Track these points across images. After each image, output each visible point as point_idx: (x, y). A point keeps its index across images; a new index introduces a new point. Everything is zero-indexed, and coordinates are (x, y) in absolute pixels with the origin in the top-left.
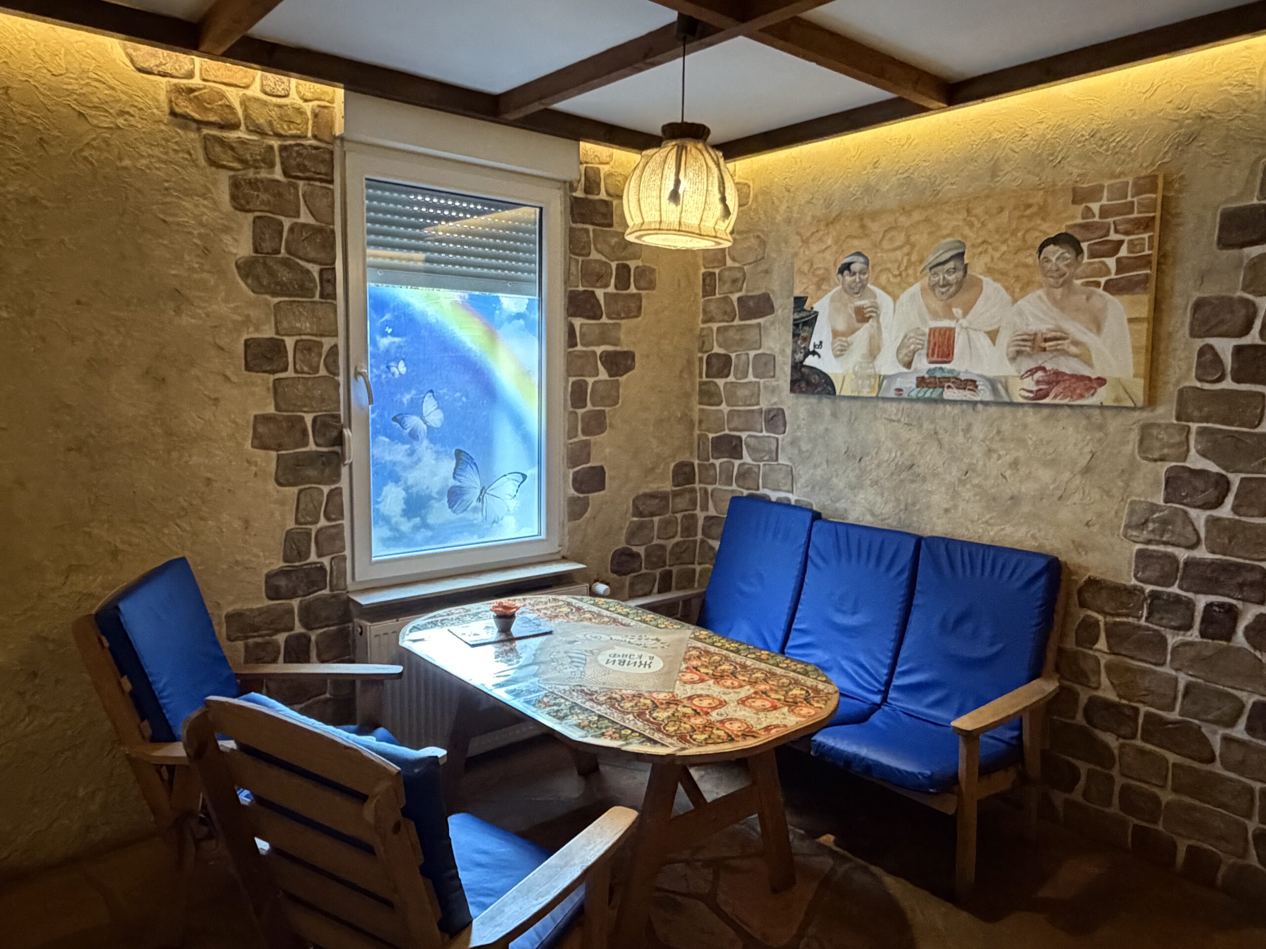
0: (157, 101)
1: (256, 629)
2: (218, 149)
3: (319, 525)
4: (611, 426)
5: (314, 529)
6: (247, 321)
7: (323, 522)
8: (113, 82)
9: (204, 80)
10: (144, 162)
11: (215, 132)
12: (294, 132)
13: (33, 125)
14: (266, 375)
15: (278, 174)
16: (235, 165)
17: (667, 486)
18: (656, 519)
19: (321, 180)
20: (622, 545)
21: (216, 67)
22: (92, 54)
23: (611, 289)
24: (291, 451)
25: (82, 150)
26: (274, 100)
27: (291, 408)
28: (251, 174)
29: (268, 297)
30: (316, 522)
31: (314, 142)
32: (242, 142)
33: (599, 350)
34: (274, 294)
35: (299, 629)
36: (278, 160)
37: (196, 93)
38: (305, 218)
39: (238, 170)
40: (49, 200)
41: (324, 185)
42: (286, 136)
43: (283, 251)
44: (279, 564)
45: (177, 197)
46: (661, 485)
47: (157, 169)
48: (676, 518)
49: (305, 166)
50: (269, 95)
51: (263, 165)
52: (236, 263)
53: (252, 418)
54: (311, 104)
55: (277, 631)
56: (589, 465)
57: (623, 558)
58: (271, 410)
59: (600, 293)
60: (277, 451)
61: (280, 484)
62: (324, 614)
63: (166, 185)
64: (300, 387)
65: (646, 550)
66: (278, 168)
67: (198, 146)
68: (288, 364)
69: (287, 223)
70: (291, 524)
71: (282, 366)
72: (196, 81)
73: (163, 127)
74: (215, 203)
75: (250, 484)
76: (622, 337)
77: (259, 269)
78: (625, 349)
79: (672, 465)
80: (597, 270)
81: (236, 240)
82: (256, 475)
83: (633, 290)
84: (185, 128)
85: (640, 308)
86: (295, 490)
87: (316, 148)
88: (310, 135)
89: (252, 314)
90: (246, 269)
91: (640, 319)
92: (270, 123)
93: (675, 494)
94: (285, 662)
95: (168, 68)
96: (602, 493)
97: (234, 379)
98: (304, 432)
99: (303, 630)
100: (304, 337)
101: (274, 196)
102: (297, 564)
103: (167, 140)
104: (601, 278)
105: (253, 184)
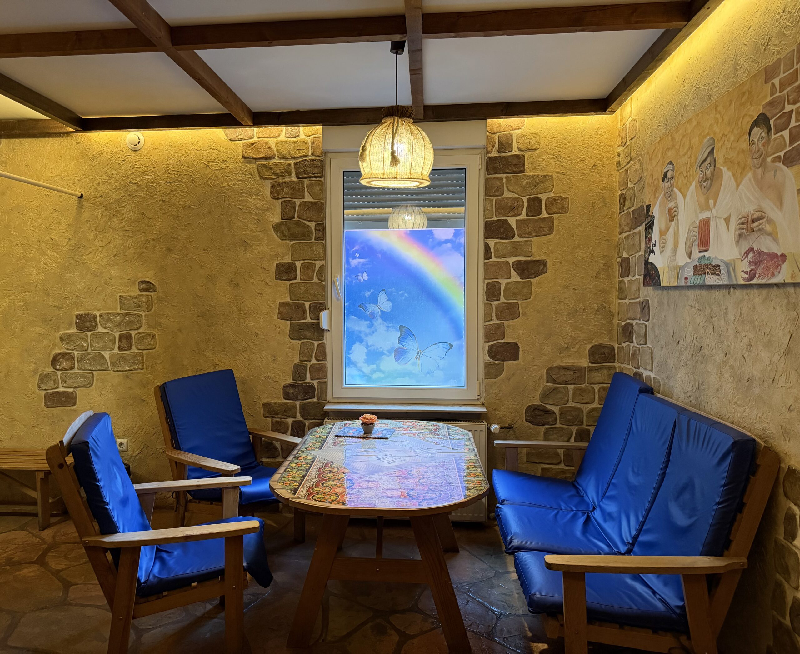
0: (238, 153)
1: (277, 414)
2: (265, 170)
3: (312, 363)
4: (524, 314)
5: (309, 364)
6: (277, 255)
7: (314, 361)
8: (219, 149)
9: (258, 138)
10: (232, 182)
11: (263, 162)
12: (302, 154)
13: (190, 174)
14: (287, 282)
15: (294, 178)
16: (273, 177)
17: (585, 362)
18: (571, 387)
19: (316, 177)
20: (536, 401)
21: (264, 130)
22: (212, 138)
23: (523, 216)
24: (298, 322)
25: (207, 182)
26: (292, 139)
27: (297, 299)
28: (280, 180)
29: (288, 242)
30: (310, 361)
31: (312, 158)
32: (276, 165)
33: (511, 260)
34: (291, 240)
35: (299, 418)
36: (293, 170)
37: (254, 145)
38: (308, 198)
39: (274, 179)
40: (195, 206)
41: (318, 179)
42: (298, 157)
43: (296, 217)
44: (290, 381)
45: (246, 196)
46: (576, 361)
47: (238, 185)
48: (593, 388)
49: (307, 171)
50: (289, 138)
51: (286, 174)
52: (273, 226)
53: (278, 303)
54: (310, 137)
55: (288, 417)
56: (503, 341)
57: (537, 412)
58: (288, 300)
59: (512, 221)
60: (290, 321)
61: (291, 339)
62: (313, 412)
63: (241, 191)
64: (302, 288)
65: (560, 409)
66: (294, 175)
67: (256, 170)
68: (297, 275)
69: (298, 202)
70: (297, 361)
71: (293, 277)
72: (255, 139)
73: (240, 165)
74: (263, 197)
75: (276, 337)
76: (534, 250)
77: (283, 228)
78: (538, 258)
79: (589, 347)
80: (509, 205)
81: (272, 214)
82: (279, 333)
83: (544, 215)
84: (250, 163)
85: (552, 227)
86: (300, 342)
87: (314, 160)
88: (310, 154)
89: (279, 250)
90: (277, 228)
91: (552, 236)
92: (289, 152)
93: (591, 370)
94: (291, 435)
95: (242, 136)
96: (516, 362)
97: (270, 284)
98: (304, 311)
99: (301, 419)
100: (306, 261)
101: (291, 189)
102: (299, 382)
103: (242, 170)
104: (513, 210)
105: (281, 185)
